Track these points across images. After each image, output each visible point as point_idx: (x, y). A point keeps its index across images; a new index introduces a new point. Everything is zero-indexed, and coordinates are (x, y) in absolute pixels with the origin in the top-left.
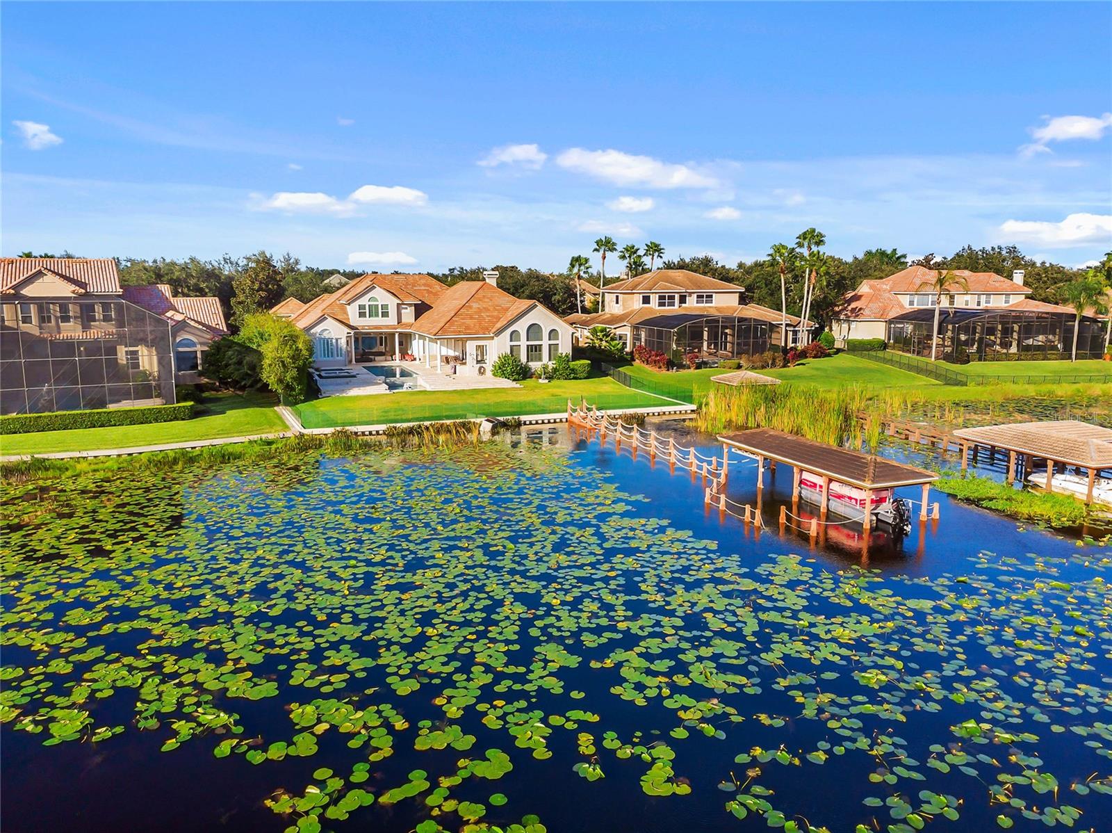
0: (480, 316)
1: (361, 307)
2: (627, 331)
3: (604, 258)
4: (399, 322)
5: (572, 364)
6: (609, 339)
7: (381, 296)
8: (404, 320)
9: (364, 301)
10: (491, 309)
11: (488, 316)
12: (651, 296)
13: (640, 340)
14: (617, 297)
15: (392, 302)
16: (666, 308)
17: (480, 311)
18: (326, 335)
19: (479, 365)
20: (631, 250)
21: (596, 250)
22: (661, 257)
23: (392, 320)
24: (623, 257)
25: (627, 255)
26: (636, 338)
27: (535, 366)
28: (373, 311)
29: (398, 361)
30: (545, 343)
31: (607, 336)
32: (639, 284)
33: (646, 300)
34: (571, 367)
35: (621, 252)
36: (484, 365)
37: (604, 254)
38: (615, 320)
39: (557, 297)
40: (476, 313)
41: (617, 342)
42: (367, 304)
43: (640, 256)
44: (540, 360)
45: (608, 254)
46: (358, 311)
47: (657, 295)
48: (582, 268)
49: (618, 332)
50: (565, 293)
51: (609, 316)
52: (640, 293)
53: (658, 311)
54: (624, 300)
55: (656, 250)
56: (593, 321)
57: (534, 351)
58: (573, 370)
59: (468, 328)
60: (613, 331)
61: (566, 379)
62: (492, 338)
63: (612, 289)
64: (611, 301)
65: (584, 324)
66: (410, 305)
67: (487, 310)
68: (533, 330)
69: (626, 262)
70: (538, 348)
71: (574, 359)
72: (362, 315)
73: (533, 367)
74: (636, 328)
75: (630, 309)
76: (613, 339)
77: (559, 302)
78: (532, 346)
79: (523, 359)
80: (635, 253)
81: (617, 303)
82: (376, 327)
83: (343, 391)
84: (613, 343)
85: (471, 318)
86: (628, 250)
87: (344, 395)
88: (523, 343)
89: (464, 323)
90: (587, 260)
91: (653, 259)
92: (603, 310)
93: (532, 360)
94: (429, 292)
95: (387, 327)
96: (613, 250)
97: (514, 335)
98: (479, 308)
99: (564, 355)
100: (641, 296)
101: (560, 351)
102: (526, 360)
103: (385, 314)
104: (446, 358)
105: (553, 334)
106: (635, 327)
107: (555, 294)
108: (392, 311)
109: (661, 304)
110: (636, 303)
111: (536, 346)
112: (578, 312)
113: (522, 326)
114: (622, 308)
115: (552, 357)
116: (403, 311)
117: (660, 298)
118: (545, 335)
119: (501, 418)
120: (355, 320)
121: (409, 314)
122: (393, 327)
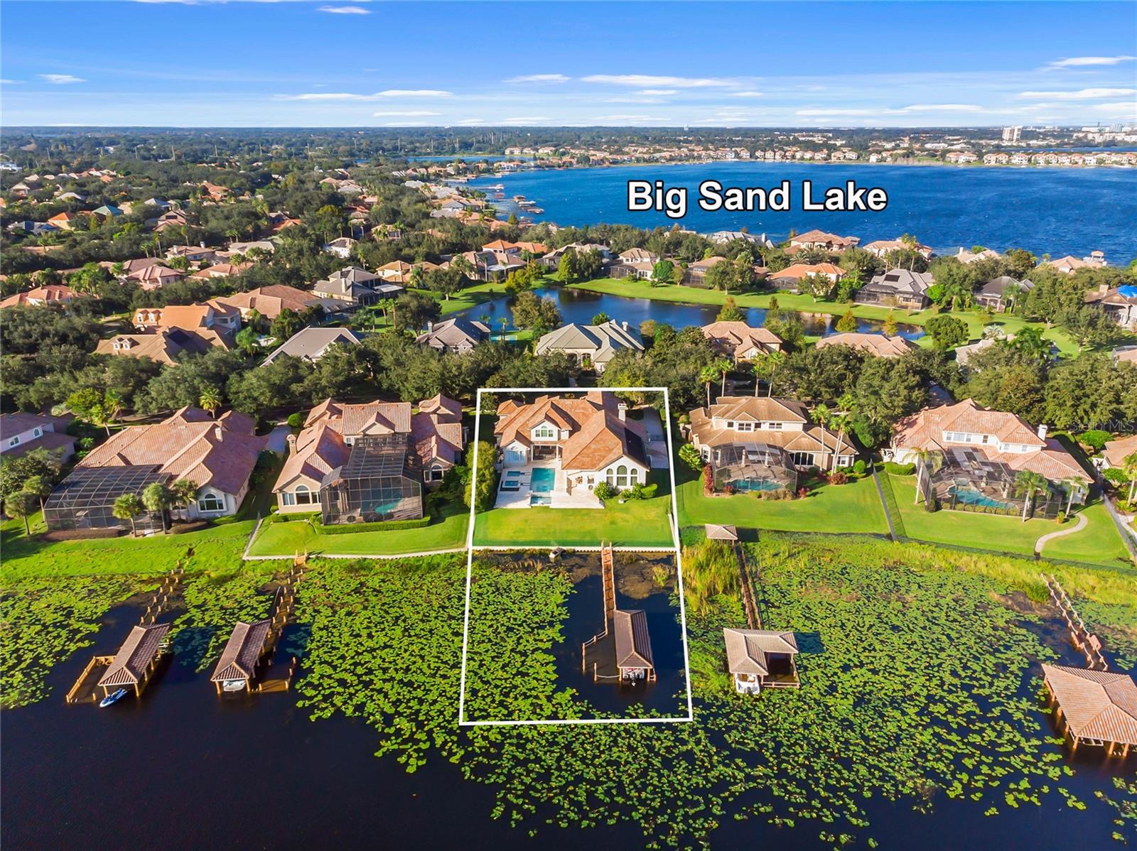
0: (594, 455)
1: (537, 431)
2: (708, 450)
4: (559, 439)
5: (644, 490)
7: (549, 426)
8: (562, 438)
9: (539, 428)
10: (602, 449)
11: (598, 456)
12: (734, 422)
15: (555, 429)
16: (744, 431)
17: (595, 451)
18: (515, 450)
19: (589, 484)
23: (555, 438)
27: (621, 488)
28: (544, 434)
30: (629, 476)
32: (729, 412)
33: (731, 425)
36: (591, 486)
40: (592, 452)
42: (540, 430)
44: (625, 485)
46: (535, 434)
47: (738, 423)
49: (704, 448)
52: (726, 420)
53: (736, 435)
57: (621, 480)
58: (644, 493)
59: (583, 464)
60: (701, 447)
61: (637, 499)
62: (598, 470)
67: (599, 450)
68: (622, 469)
71: (648, 484)
72: (537, 435)
73: (620, 490)
74: (717, 448)
75: (721, 428)
78: (620, 477)
79: (615, 484)
82: (545, 442)
85: (588, 456)
88: (615, 476)
89: (582, 461)
93: (620, 485)
94: (584, 414)
95: (552, 442)
97: (609, 471)
98: (595, 449)
99: (640, 483)
100: (727, 422)
101: (638, 481)
103: (551, 435)
105: (634, 471)
108: (555, 434)
110: (724, 425)
111: (623, 478)
113: (614, 467)
115: (633, 484)
116: (562, 433)
117: (740, 425)
118: (629, 472)
119: (565, 548)
120: (533, 438)
121: (565, 435)
122: (555, 443)
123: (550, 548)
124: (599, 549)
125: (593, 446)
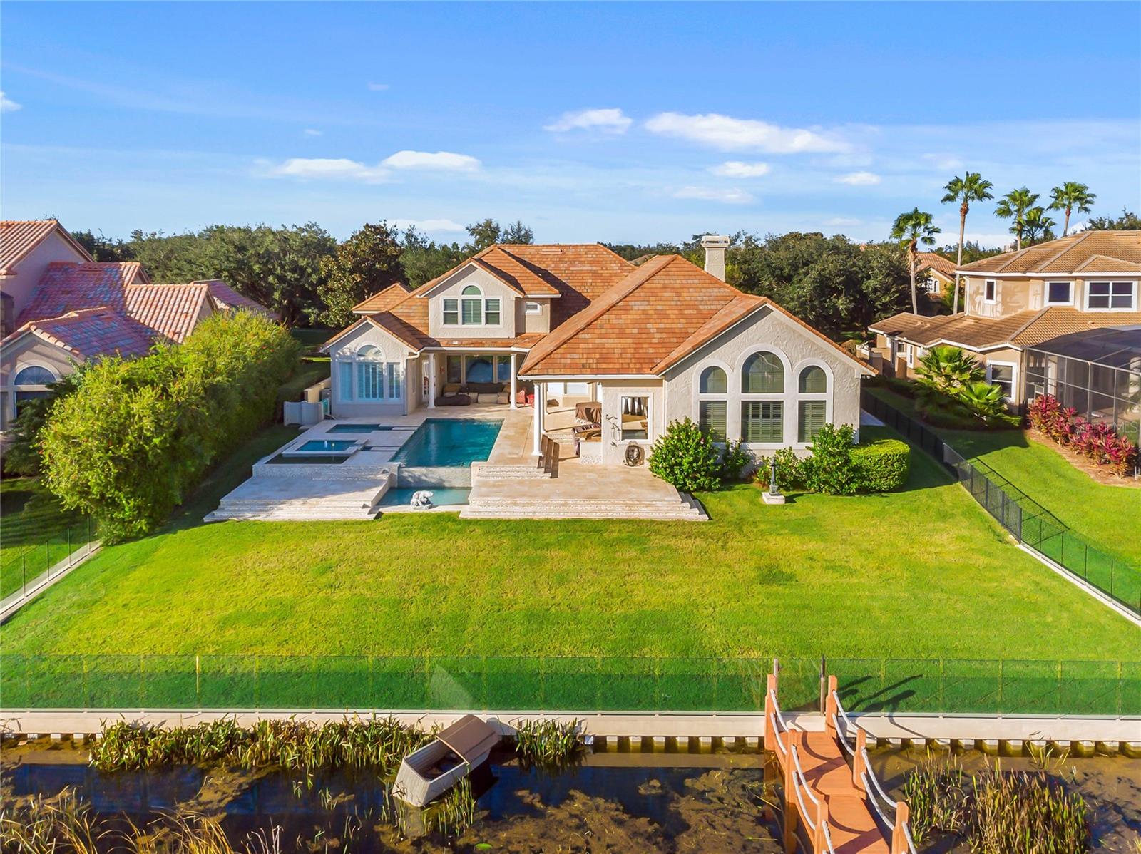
0: (642, 331)
1: (447, 304)
2: (1011, 361)
3: (965, 211)
4: (519, 332)
5: (857, 455)
6: (967, 376)
7: (484, 284)
8: (529, 329)
9: (454, 293)
10: (673, 314)
11: (660, 331)
12: (1072, 283)
13: (1042, 382)
14: (990, 286)
15: (506, 296)
16: (1110, 310)
17: (646, 316)
18: (370, 357)
19: (627, 441)
20: (1023, 198)
21: (948, 198)
22: (1086, 210)
23: (504, 329)
24: (1005, 212)
25: (1013, 208)
26: (1035, 376)
27: (762, 450)
28: (470, 312)
29: (513, 406)
30: (790, 397)
31: (962, 371)
32: (1042, 260)
33: (1059, 292)
34: (855, 462)
35: (1001, 203)
36: (639, 442)
37: (965, 204)
38: (986, 333)
39: (872, 283)
40: (635, 322)
41: (987, 386)
42: (460, 298)
43: (1040, 210)
44: (776, 435)
45: (974, 204)
46: (442, 311)
47: (1087, 284)
48: (920, 230)
49: (991, 361)
50: (888, 275)
51: (971, 322)
52: (1044, 279)
53: (1089, 316)
54: (1005, 294)
55: (1077, 199)
56: (935, 331)
57: (761, 416)
58: (857, 469)
59: (605, 358)
60: (979, 358)
61: (837, 493)
62: (658, 383)
63: (979, 268)
64: (977, 293)
65: (919, 336)
66: (542, 301)
67: (662, 315)
68: (760, 367)
69: (1009, 222)
70: (772, 411)
72: (449, 319)
73: (759, 454)
74: (1035, 354)
75: (1020, 311)
76: (975, 378)
77: (875, 290)
78: (756, 403)
79: (733, 433)
80: (1031, 203)
81: (990, 296)
82: (474, 342)
83: (265, 506)
84: (979, 386)
85: (622, 334)
86: (1014, 199)
87: (263, 517)
88: (733, 396)
89: (602, 346)
90: (928, 218)
91: (1068, 214)
92: (961, 309)
93: (756, 438)
94: (595, 275)
95: (495, 341)
96: (982, 196)
97: (712, 378)
98: (644, 312)
99: (837, 428)
100: (1047, 284)
101: (829, 420)
102: (738, 437)
103: (492, 318)
104: (588, 410)
105: (811, 378)
106: (1031, 353)
107: (868, 277)
108: (507, 312)
109: (1094, 303)
110: (1036, 299)
111: (766, 405)
112: (911, 310)
113: (730, 358)
114: (1000, 308)
115: (808, 432)
116: (528, 312)
117: (1095, 288)
118: (791, 379)
119: (511, 720)
120: (437, 328)
121: (538, 318)
122: (508, 343)
123: (407, 719)
124: (752, 726)
125: (638, 306)
